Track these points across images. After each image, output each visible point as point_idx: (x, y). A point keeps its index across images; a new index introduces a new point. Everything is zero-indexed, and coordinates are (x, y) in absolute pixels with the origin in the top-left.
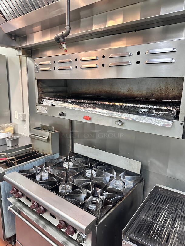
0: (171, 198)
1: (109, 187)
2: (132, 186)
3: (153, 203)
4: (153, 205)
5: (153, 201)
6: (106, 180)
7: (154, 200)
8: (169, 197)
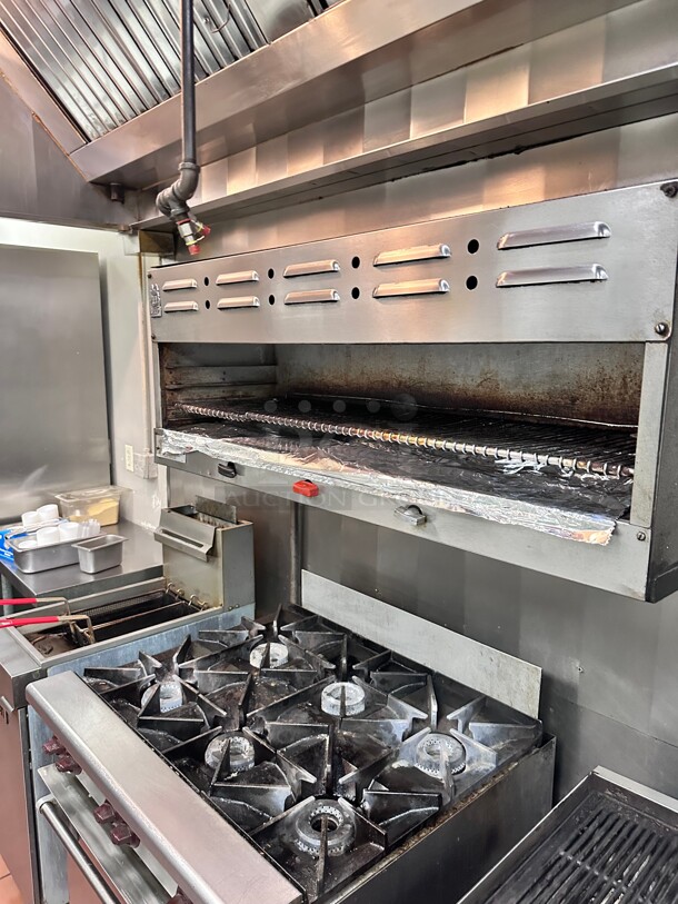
0: (652, 835)
1: (395, 765)
2: (491, 766)
3: (562, 853)
4: (562, 862)
5: (567, 843)
6: (390, 732)
7: (573, 836)
8: (644, 831)
